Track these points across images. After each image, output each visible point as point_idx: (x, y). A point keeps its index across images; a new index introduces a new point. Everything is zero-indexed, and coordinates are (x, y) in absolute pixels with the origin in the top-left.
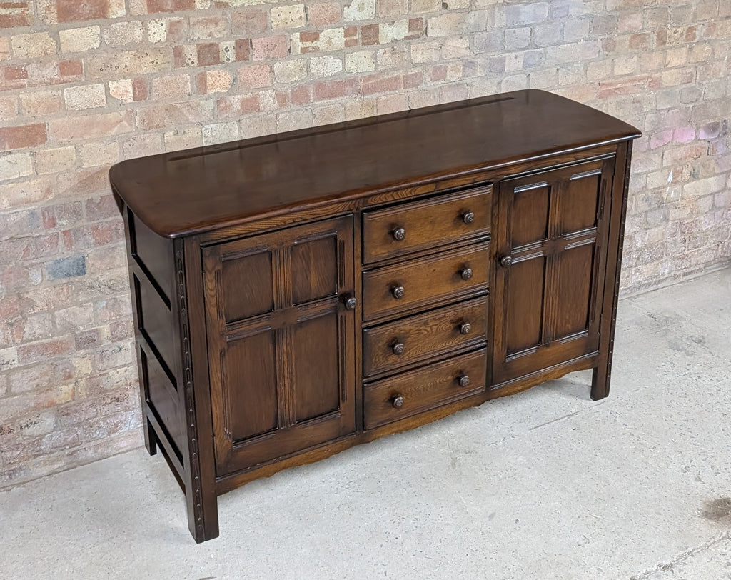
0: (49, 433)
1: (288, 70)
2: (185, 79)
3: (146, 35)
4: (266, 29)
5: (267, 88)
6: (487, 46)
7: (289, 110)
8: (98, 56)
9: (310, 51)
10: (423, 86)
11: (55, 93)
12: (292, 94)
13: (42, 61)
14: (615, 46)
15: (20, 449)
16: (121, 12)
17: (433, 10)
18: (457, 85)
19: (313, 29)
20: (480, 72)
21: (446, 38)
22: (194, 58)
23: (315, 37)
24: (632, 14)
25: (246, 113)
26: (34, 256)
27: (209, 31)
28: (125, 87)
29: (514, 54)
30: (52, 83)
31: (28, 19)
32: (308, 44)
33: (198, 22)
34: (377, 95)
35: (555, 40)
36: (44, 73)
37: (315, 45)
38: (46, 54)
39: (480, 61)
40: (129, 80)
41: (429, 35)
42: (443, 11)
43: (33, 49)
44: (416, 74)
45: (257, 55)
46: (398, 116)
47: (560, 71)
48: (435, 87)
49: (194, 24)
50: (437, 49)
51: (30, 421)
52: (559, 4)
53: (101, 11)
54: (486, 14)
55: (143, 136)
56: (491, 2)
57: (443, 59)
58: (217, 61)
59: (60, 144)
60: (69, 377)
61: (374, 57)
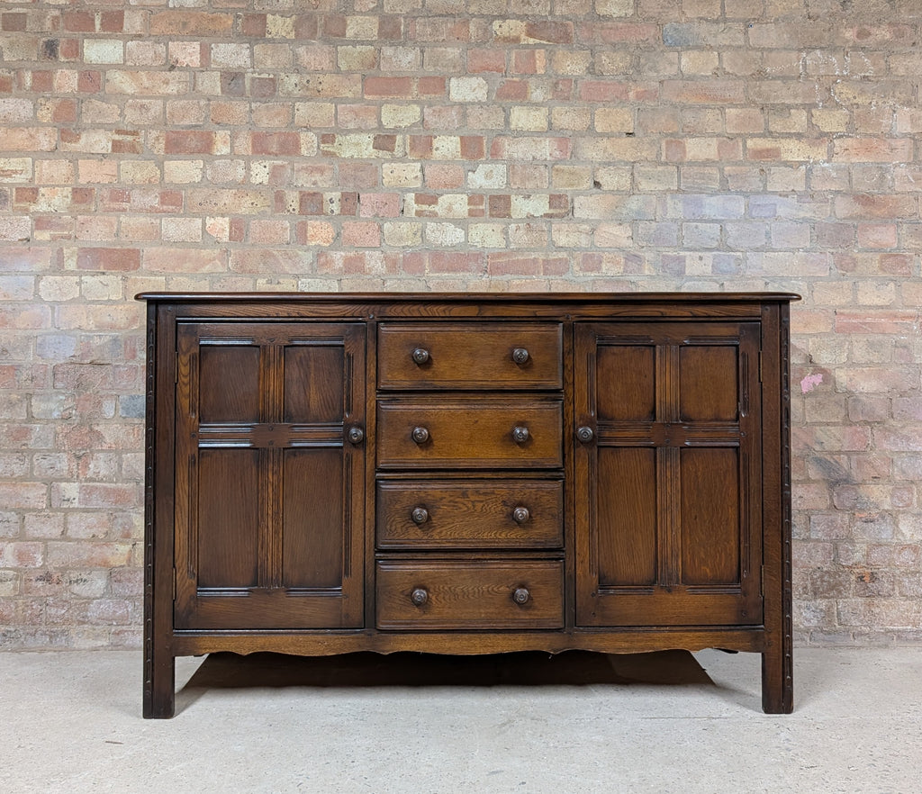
0: (97, 598)
1: (401, 232)
2: (284, 226)
3: (248, 175)
4: (376, 185)
5: (375, 248)
6: (658, 240)
7: (399, 277)
8: (198, 190)
9: (426, 216)
10: (569, 276)
11: (153, 220)
12: (404, 260)
13: (146, 187)
14: (855, 266)
16: (226, 150)
17: (581, 187)
18: (616, 281)
19: (431, 191)
20: (649, 270)
21: (600, 222)
22: (296, 205)
23: (433, 200)
24: (877, 226)
25: (349, 272)
26: (110, 386)
27: (313, 179)
28: (221, 224)
29: (698, 254)
30: (151, 211)
31: (138, 147)
32: (425, 207)
33: (303, 168)
34: (508, 277)
35: (759, 245)
36: (146, 199)
37: (433, 209)
38: (150, 182)
39: (649, 255)
40: (227, 219)
41: (576, 215)
42: (595, 190)
43: (139, 176)
44: (560, 259)
45: (365, 212)
47: (769, 285)
48: (586, 279)
49: (299, 171)
50: (587, 234)
51: (80, 577)
52: (761, 200)
53: (205, 148)
54: (655, 200)
55: (234, 279)
56: (661, 188)
57: (596, 247)
58: (319, 212)
59: (152, 274)
60: (127, 536)
61: (505, 232)
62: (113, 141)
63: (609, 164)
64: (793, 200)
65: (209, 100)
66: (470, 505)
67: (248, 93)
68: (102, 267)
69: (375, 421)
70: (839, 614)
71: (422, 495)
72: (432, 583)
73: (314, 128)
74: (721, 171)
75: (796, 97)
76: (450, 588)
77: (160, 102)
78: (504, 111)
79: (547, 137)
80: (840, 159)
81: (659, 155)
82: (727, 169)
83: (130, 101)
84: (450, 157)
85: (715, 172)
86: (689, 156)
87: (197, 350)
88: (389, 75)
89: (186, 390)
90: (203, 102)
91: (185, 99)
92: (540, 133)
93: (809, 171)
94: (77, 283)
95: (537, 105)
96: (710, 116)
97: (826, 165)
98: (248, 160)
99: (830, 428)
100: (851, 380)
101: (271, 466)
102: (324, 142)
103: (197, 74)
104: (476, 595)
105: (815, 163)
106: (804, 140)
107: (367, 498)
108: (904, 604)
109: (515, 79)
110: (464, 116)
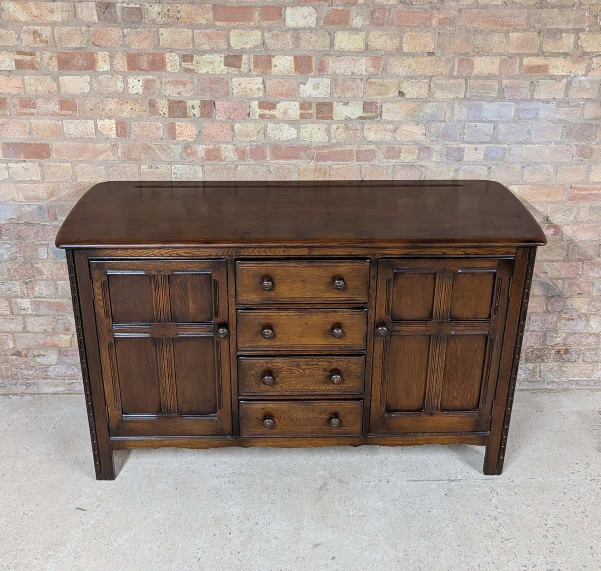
0: (53, 365)
1: (248, 131)
2: (158, 126)
3: (126, 88)
4: (227, 94)
5: (228, 143)
6: (445, 136)
7: (247, 163)
8: (88, 99)
9: (267, 118)
10: (375, 162)
11: (56, 122)
12: (251, 150)
13: (47, 97)
14: (592, 154)
15: (33, 370)
16: (106, 67)
17: (388, 96)
18: (411, 166)
19: (271, 100)
20: (436, 157)
21: (401, 122)
22: (166, 110)
23: (273, 106)
25: (210, 160)
26: (42, 239)
27: (178, 90)
28: (109, 125)
29: (474, 146)
30: (54, 115)
31: (36, 65)
32: (266, 112)
33: (169, 82)
34: (330, 163)
35: (521, 139)
36: (48, 106)
37: (272, 113)
38: (50, 92)
39: (437, 147)
40: (113, 121)
41: (383, 118)
42: (400, 98)
43: (40, 88)
44: (369, 150)
45: (220, 115)
46: (346, 184)
47: (525, 169)
48: (388, 164)
49: (166, 84)
50: (391, 131)
51: (40, 353)
52: (527, 106)
53: (90, 65)
54: (445, 106)
55: (123, 165)
56: (451, 96)
57: (397, 141)
58: (184, 115)
59: (61, 161)
60: (68, 330)
61: (328, 130)
62: (16, 60)
63: (412, 77)
64: (552, 105)
65: (89, 26)
66: (301, 371)
67: (120, 20)
68: (22, 156)
69: (235, 322)
70: (540, 371)
71: (269, 365)
72: (276, 413)
73: (177, 50)
74: (500, 83)
75: (568, 23)
76: (288, 416)
77: (49, 28)
78: (330, 35)
79: (363, 56)
80: (595, 74)
81: (452, 70)
82: (504, 81)
83: (24, 27)
84: (285, 72)
85: (495, 84)
86: (476, 71)
87: (106, 279)
88: (235, 5)
89: (101, 303)
90: (84, 29)
91: (69, 25)
92: (358, 53)
93: (569, 83)
94: (5, 168)
95: (356, 30)
96: (496, 39)
97: (583, 78)
98: (125, 76)
99: (553, 263)
100: (574, 232)
101: (165, 348)
102: (185, 61)
103: (77, 4)
104: (305, 420)
105: (575, 76)
106: (569, 58)
107: (232, 366)
108: (583, 366)
109: (339, 8)
110: (297, 39)
